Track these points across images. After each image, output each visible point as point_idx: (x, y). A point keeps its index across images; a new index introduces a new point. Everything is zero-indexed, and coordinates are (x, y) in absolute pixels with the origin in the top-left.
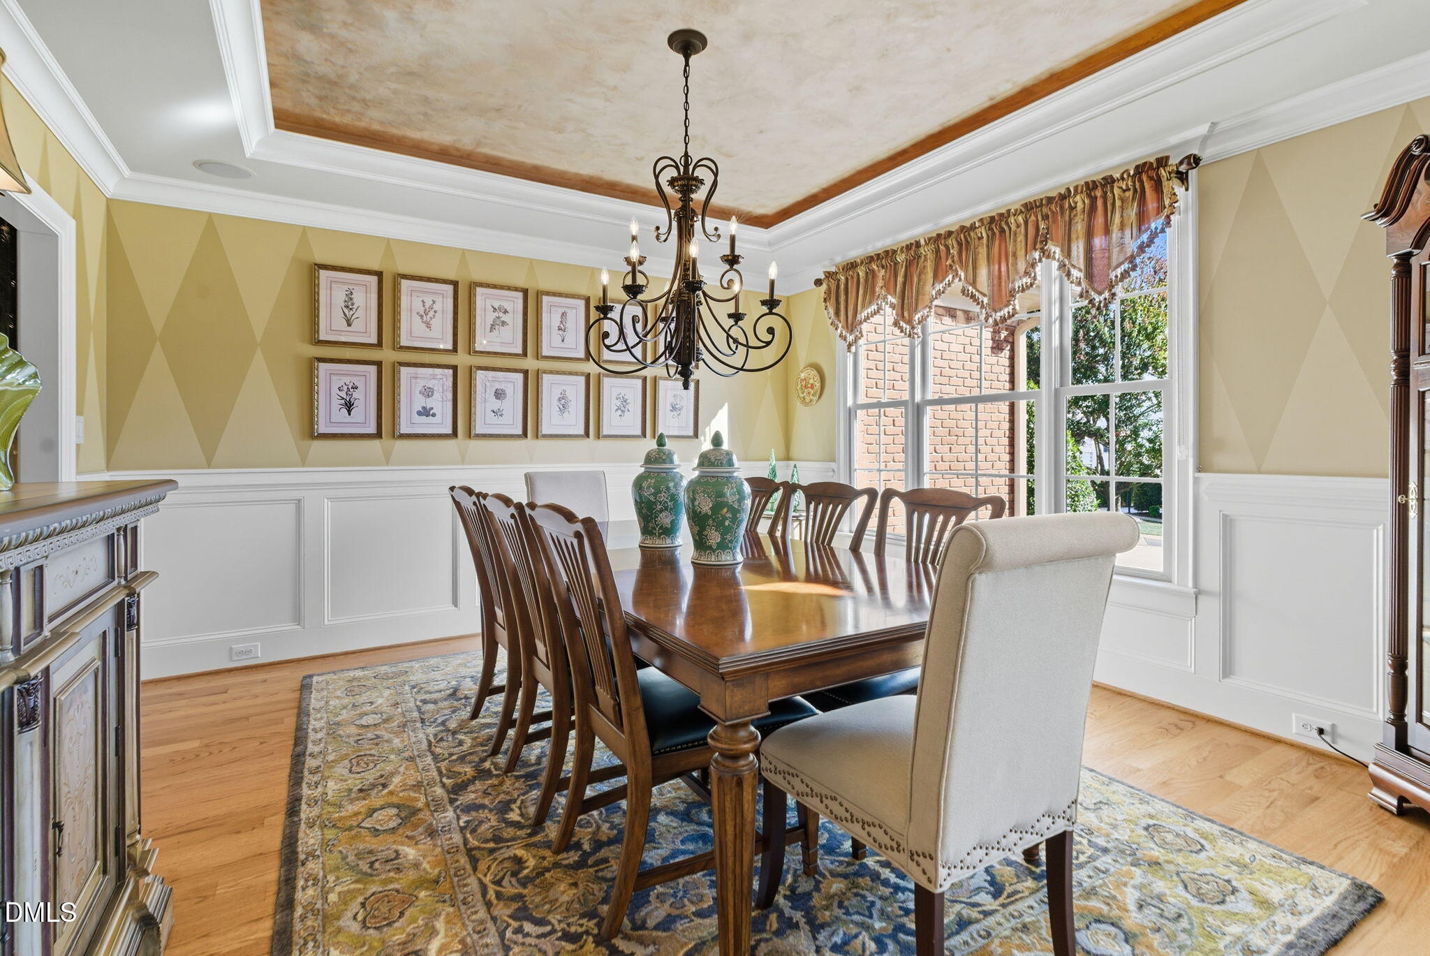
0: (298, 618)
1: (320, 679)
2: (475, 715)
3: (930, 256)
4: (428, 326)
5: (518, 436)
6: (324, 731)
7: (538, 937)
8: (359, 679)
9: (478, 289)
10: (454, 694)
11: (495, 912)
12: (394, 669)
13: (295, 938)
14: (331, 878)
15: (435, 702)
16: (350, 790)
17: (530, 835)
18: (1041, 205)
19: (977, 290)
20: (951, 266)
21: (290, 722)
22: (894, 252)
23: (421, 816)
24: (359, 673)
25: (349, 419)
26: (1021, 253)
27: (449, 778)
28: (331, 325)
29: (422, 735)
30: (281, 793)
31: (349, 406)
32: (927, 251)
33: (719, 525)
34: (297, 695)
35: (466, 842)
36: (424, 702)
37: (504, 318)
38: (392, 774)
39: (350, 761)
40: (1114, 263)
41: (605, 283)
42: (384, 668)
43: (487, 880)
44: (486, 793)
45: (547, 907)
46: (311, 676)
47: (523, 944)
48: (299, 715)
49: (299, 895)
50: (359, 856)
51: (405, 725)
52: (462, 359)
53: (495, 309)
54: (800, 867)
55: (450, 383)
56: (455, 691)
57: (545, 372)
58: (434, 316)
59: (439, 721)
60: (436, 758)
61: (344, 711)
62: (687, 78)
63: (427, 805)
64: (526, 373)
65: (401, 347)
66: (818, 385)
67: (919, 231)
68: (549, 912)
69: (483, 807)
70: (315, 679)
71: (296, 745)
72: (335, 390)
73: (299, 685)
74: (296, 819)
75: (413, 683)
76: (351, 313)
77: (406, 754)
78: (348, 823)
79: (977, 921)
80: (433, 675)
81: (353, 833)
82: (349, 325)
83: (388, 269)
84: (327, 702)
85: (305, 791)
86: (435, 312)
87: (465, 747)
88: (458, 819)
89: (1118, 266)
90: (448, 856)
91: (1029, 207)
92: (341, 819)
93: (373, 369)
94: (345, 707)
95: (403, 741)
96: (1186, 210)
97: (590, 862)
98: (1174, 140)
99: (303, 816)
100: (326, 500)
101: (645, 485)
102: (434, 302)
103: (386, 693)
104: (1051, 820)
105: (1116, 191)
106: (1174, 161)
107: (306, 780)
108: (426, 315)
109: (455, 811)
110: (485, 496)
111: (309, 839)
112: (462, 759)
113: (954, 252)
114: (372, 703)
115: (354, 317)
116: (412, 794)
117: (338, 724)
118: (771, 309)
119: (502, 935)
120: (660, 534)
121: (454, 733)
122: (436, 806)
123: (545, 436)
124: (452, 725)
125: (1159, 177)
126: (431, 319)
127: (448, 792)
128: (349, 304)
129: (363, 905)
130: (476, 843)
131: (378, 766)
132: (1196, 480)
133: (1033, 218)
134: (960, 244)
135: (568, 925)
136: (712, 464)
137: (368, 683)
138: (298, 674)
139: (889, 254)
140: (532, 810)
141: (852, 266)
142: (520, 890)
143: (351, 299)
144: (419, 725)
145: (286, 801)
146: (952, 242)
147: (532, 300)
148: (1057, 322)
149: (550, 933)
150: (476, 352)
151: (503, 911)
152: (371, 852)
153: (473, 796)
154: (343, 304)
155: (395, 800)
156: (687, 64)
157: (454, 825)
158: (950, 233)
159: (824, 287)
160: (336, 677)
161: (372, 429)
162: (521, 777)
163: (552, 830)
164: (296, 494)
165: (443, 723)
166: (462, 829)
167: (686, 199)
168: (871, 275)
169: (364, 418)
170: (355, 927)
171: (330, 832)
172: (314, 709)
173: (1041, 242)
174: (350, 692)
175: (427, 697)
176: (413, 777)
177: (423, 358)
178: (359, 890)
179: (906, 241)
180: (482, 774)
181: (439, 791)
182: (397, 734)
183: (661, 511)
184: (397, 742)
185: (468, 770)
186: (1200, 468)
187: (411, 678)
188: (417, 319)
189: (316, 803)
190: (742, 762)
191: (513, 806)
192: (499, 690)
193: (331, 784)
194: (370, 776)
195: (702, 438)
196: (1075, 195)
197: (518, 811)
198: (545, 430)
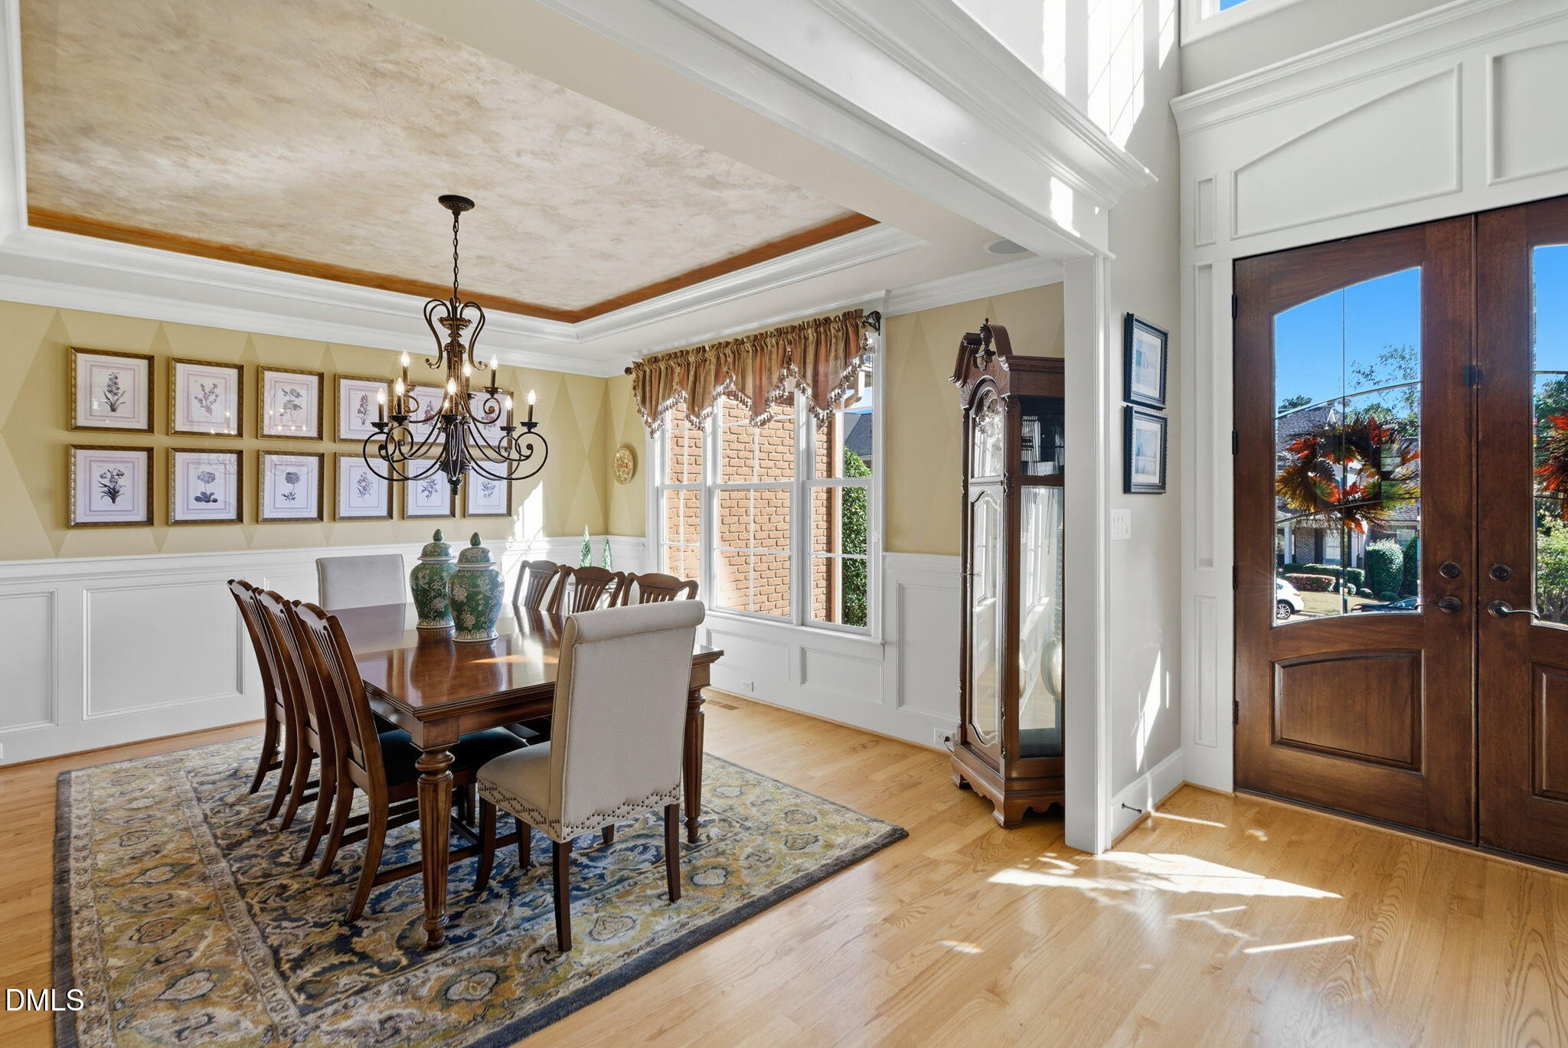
0: (50, 715)
1: (80, 773)
2: (255, 788)
3: (714, 360)
4: (209, 410)
5: (312, 520)
6: (90, 817)
7: (293, 928)
8: (126, 770)
9: (266, 373)
10: (235, 774)
11: (258, 919)
12: (167, 758)
13: (75, 957)
14: (106, 919)
15: (214, 783)
16: (122, 859)
17: (297, 870)
18: (787, 333)
19: (746, 395)
20: (727, 372)
21: (49, 814)
22: (688, 352)
23: (195, 868)
24: (126, 765)
25: (113, 507)
26: (775, 369)
27: (223, 839)
28: (92, 409)
29: (197, 812)
30: (47, 870)
31: (113, 494)
32: (711, 356)
33: (473, 611)
34: (54, 790)
35: (236, 881)
36: (202, 784)
37: (297, 401)
38: (165, 843)
39: (121, 838)
40: (830, 387)
41: (382, 403)
42: (156, 758)
43: (254, 902)
44: (259, 847)
45: (304, 911)
46: (69, 772)
47: (280, 933)
48: (57, 808)
49: (75, 933)
50: (133, 901)
51: (179, 804)
52: (248, 444)
53: (286, 393)
54: (518, 864)
55: (233, 469)
56: (235, 773)
57: (343, 455)
58: (215, 400)
59: (217, 797)
60: (211, 826)
61: (111, 799)
62: (456, 233)
63: (201, 860)
64: (321, 456)
65: (177, 433)
66: (631, 464)
67: (705, 338)
68: (305, 914)
69: (256, 856)
70: (74, 774)
71: (57, 830)
72: (96, 478)
73: (55, 781)
74: (65, 885)
75: (189, 769)
76: (116, 397)
77: (180, 827)
78: (121, 882)
79: (632, 878)
80: (211, 760)
81: (126, 887)
82: (113, 410)
83: (159, 352)
84: (90, 793)
85: (73, 864)
86: (217, 396)
87: (242, 816)
88: (231, 866)
89: (833, 390)
90: (219, 892)
91: (780, 332)
92: (112, 880)
93: (143, 455)
94: (112, 796)
95: (178, 817)
96: (879, 352)
97: (346, 880)
98: (866, 297)
99: (72, 882)
100: (85, 592)
101: (420, 575)
102: (215, 386)
103: (159, 780)
104: (658, 798)
105: (832, 331)
106: (866, 313)
107: (73, 856)
108: (206, 398)
109: (228, 862)
110: (260, 592)
111: (78, 897)
112: (239, 824)
113: (730, 360)
114: (142, 790)
115: (118, 402)
116: (186, 855)
117: (105, 810)
118: (529, 429)
119: (263, 932)
120: (435, 617)
121: (232, 805)
122: (212, 860)
123: (343, 519)
124: (230, 799)
125: (857, 326)
126: (212, 403)
127: (223, 849)
128: (113, 387)
129: (138, 930)
130: (247, 880)
131: (150, 839)
132: (884, 557)
133: (782, 342)
134: (733, 353)
135: (320, 918)
136: (468, 561)
137: (136, 773)
138: (54, 771)
139: (684, 353)
140: (301, 853)
141: (656, 360)
142: (283, 904)
143: (116, 384)
144: (195, 802)
145: (52, 875)
146: (728, 351)
147: (328, 386)
148: (804, 427)
149: (304, 924)
150: (264, 436)
151: (265, 918)
152: (145, 898)
153: (247, 850)
154: (106, 389)
155: (168, 861)
156: (456, 221)
157: (227, 870)
158: (728, 344)
159: (634, 375)
160: (98, 770)
161: (141, 516)
162: (296, 831)
163: (317, 863)
164: (49, 588)
165: (221, 799)
166: (233, 873)
167: (455, 335)
168: (670, 370)
169: (132, 503)
170: (132, 944)
171: (102, 889)
172: (75, 800)
173: (787, 363)
174: (115, 783)
175: (205, 779)
176: (187, 842)
177: (201, 443)
178: (134, 922)
179: (697, 343)
180: (256, 833)
181: (213, 850)
182: (171, 812)
183: (435, 597)
184: (171, 818)
185: (244, 832)
186: (887, 548)
187: (187, 764)
188: (195, 404)
189: (86, 871)
190: (440, 776)
191: (284, 853)
192: (278, 765)
193: (101, 857)
194: (143, 847)
195: (515, 517)
196: (807, 329)
197: (288, 855)
198: (343, 511)
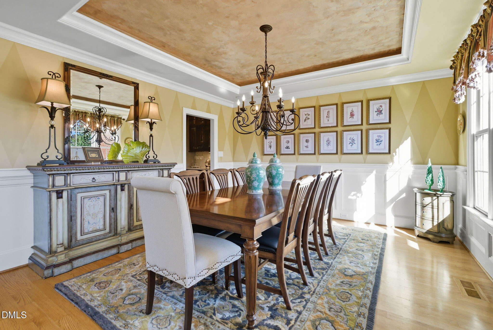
5: (313, 154)
25: (270, 150)
31: (270, 147)
37: (309, 117)
53: (306, 115)
57: (322, 132)
64: (315, 133)
123: (322, 154)
147: (317, 109)
169: (273, 150)
